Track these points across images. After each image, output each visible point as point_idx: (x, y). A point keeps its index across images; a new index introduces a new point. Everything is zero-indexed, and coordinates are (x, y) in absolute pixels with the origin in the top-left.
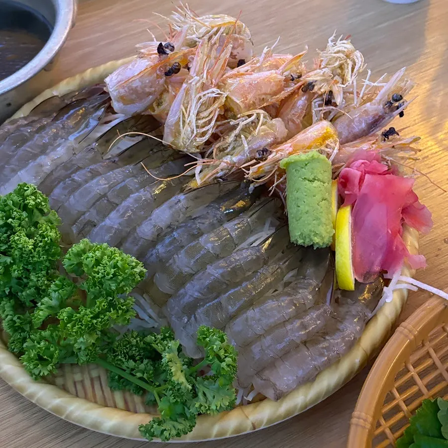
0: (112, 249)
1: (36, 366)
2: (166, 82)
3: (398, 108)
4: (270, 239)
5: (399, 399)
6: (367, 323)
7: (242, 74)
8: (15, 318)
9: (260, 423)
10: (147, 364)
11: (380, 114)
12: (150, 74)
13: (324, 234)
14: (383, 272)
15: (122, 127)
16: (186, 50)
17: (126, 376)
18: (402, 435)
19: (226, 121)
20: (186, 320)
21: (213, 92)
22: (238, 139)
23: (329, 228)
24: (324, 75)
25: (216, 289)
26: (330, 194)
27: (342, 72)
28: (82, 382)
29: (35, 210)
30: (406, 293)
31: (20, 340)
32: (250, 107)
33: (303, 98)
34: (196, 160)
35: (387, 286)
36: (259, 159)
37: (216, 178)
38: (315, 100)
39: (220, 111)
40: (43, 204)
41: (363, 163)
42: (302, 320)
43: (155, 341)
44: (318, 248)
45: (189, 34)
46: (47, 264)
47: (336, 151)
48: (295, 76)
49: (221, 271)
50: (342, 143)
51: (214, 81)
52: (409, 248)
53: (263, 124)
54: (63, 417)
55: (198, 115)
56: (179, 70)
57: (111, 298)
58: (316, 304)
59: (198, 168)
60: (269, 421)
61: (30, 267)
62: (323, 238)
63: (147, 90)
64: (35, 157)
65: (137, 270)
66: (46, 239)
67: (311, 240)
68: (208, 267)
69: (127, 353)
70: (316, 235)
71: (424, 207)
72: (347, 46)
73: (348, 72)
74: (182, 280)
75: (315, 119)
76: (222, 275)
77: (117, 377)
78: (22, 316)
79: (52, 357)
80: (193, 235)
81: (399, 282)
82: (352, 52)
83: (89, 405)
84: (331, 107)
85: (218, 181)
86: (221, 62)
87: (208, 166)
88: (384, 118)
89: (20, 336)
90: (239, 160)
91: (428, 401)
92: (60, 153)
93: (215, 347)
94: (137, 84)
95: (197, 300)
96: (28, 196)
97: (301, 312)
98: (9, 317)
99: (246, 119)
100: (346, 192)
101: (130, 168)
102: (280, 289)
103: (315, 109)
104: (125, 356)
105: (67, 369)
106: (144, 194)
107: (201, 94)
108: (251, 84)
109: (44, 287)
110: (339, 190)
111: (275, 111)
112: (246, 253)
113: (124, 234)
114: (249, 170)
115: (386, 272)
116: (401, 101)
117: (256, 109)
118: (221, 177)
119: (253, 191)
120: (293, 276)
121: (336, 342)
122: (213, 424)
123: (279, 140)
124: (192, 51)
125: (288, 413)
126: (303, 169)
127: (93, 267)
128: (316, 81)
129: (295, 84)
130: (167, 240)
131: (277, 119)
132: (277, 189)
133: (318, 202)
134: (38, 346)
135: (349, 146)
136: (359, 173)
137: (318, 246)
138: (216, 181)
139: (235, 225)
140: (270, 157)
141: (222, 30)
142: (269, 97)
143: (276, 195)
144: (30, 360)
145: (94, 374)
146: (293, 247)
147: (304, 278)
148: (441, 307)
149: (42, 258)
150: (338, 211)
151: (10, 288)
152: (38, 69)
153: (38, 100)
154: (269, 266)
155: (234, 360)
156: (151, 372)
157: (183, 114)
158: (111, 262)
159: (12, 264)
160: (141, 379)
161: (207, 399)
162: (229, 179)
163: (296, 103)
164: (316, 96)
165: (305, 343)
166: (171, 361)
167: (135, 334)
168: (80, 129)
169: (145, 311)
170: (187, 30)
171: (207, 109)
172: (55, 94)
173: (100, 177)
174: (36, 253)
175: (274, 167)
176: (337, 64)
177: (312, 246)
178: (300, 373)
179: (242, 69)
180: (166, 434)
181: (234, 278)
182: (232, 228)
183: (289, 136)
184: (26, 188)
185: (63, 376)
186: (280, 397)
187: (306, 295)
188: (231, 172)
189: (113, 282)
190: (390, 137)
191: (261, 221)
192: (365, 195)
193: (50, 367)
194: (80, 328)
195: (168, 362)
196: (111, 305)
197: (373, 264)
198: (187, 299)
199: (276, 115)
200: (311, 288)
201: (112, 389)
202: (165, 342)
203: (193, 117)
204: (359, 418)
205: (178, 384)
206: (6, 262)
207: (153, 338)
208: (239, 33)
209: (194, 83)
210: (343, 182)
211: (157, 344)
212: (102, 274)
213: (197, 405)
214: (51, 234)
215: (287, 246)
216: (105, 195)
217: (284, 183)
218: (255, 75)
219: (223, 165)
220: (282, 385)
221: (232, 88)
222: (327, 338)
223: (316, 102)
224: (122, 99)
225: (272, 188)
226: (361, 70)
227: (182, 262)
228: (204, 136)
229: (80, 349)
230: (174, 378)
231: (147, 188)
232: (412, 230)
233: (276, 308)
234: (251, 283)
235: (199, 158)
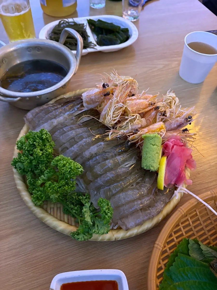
0: (71, 160)
1: (36, 201)
2: (104, 98)
3: (189, 121)
4: (134, 165)
5: (174, 237)
6: (166, 204)
7: (133, 100)
8: (31, 180)
9: (119, 238)
10: (78, 207)
11: (183, 122)
12: (99, 94)
13: (155, 166)
14: (175, 184)
15: (85, 113)
16: (113, 87)
17: (70, 210)
18: (173, 252)
19: (124, 116)
20: (96, 193)
21: (121, 105)
22: (127, 124)
23: (157, 165)
24: (163, 104)
25: (110, 182)
26: (160, 151)
27: (170, 104)
28: (53, 208)
29: (46, 140)
30: (183, 194)
31: (32, 189)
32: (134, 112)
33: (154, 112)
34: (110, 130)
35: (176, 190)
36: (134, 133)
37: (117, 137)
38: (159, 113)
39: (123, 112)
40: (49, 138)
41: (174, 141)
42: (141, 201)
43: (83, 199)
44: (151, 171)
45: (115, 81)
46: (46, 162)
47: (164, 134)
48: (153, 103)
49: (113, 175)
50: (166, 131)
51: (122, 100)
52: (186, 176)
53: (138, 120)
54: (43, 222)
55: (113, 113)
56: (109, 94)
57: (67, 181)
58: (148, 194)
59: (111, 133)
60: (122, 238)
61: (40, 162)
62: (154, 168)
63: (97, 100)
64: (51, 119)
65: (80, 170)
66: (47, 152)
67: (150, 168)
68: (108, 173)
69: (71, 201)
70: (152, 166)
71: (193, 161)
72: (173, 95)
73: (173, 105)
74: (97, 176)
75: (157, 120)
76: (113, 177)
77: (66, 210)
78: (34, 180)
79: (42, 198)
80: (104, 159)
81: (181, 189)
82: (175, 97)
83: (54, 219)
84: (164, 117)
85: (117, 139)
86: (126, 94)
87: (114, 133)
88: (184, 124)
89: (32, 187)
90: (127, 132)
91: (185, 239)
92: (61, 119)
93: (104, 208)
94: (93, 98)
95: (102, 185)
96: (44, 134)
97: (141, 197)
98: (29, 179)
99: (132, 117)
100: (166, 151)
101: (85, 129)
102: (134, 186)
103: (158, 117)
104: (70, 203)
106: (88, 140)
107: (116, 105)
108: (135, 104)
109: (43, 171)
110: (163, 150)
111: (143, 115)
112: (123, 170)
113: (78, 154)
114: (130, 136)
115: (177, 184)
116: (191, 119)
117: (136, 113)
118: (118, 138)
119: (130, 144)
120: (140, 180)
121: (153, 211)
122: (99, 236)
123: (143, 127)
124: (115, 88)
125: (130, 236)
126: (151, 140)
127: (62, 167)
128: (160, 106)
129: (152, 106)
130: (94, 159)
131: (143, 118)
132: (139, 145)
133: (154, 154)
134: (37, 193)
135: (169, 133)
136: (172, 145)
137: (151, 170)
138: (116, 139)
139: (121, 158)
140: (139, 133)
141: (128, 82)
142: (142, 110)
143: (138, 147)
144: (34, 198)
145: (59, 205)
147: (145, 182)
148: (196, 203)
149: (44, 160)
150: (161, 158)
151: (31, 169)
153: (58, 98)
154: (131, 176)
155: (111, 214)
156: (79, 211)
157: (108, 111)
158: (69, 166)
159: (33, 160)
160: (75, 213)
161: (98, 228)
162: (122, 138)
163: (151, 113)
164: (159, 112)
165: (141, 209)
166: (85, 212)
167: (76, 194)
168: (70, 111)
169: (81, 185)
170: (115, 80)
171: (117, 111)
172: (65, 97)
173: (73, 131)
174: (42, 157)
175: (139, 137)
176: (169, 101)
177: (149, 170)
178: (137, 222)
179: (133, 97)
181: (117, 179)
182: (120, 158)
183: (147, 126)
184: (43, 131)
186: (127, 230)
187: (144, 191)
188: (123, 136)
189: (69, 174)
190: (185, 132)
191: (131, 157)
192: (173, 153)
193: (41, 202)
194: (53, 191)
196: (67, 184)
197: (171, 181)
198: (97, 184)
199: (142, 117)
200: (146, 188)
201: (64, 213)
202: (86, 200)
203: (112, 113)
204: (158, 245)
205: (87, 222)
206: (31, 159)
207: (82, 198)
208: (134, 84)
209: (114, 100)
210: (165, 147)
211: (83, 201)
212: (65, 171)
214: (49, 150)
215: (140, 168)
216: (74, 138)
217: (143, 143)
218: (138, 101)
219: (120, 133)
220: (129, 226)
221: (128, 104)
222: (150, 209)
223: (159, 114)
224: (87, 102)
225: (137, 145)
226: (177, 105)
227: (98, 169)
228: (114, 121)
229: (52, 198)
230: (86, 220)
231: (90, 138)
232: (188, 169)
233: (132, 194)
234: (123, 182)
235: (112, 129)
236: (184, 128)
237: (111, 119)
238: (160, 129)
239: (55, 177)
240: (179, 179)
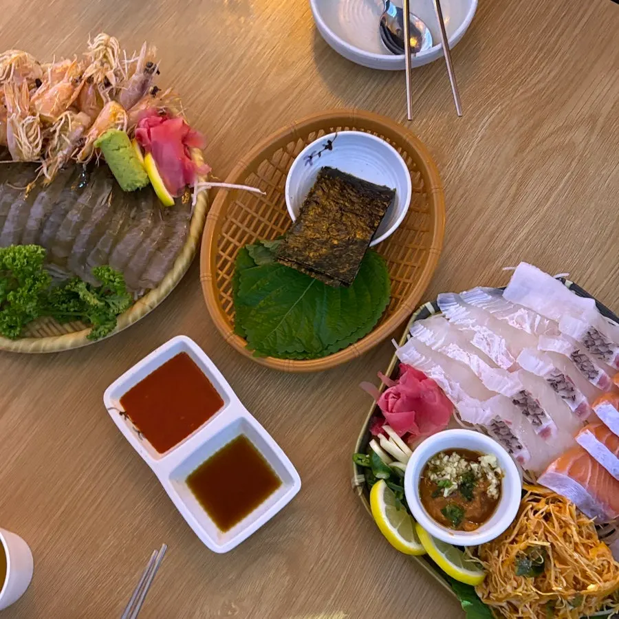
0: (17, 247)
1: (10, 332)
3: (154, 69)
4: (111, 196)
5: (225, 255)
6: (190, 221)
7: (43, 94)
9: (154, 304)
10: (73, 302)
11: (144, 79)
13: (140, 179)
14: (187, 185)
17: (65, 313)
18: (234, 275)
19: (47, 130)
20: (83, 267)
21: (30, 119)
22: (61, 138)
23: (143, 174)
24: (96, 67)
25: (92, 242)
27: (107, 60)
28: (42, 328)
30: (205, 192)
32: (57, 114)
33: (90, 89)
34: (41, 164)
35: (193, 193)
36: (80, 146)
37: (59, 170)
38: (98, 87)
39: (40, 125)
41: (146, 121)
42: (151, 237)
43: (72, 287)
47: (126, 119)
48: (77, 78)
49: (90, 229)
50: (126, 112)
51: (25, 107)
52: (197, 164)
53: (72, 121)
54: (41, 352)
55: (27, 135)
57: (33, 276)
58: (156, 221)
59: (45, 169)
60: (158, 301)
62: (142, 182)
65: (39, 252)
67: (135, 186)
69: (59, 301)
70: (136, 182)
72: (103, 38)
73: (111, 58)
74: (69, 246)
75: (104, 100)
77: (60, 317)
79: (16, 322)
80: (62, 215)
81: (198, 187)
82: (108, 40)
84: (111, 87)
85: (61, 171)
87: (50, 165)
88: (148, 81)
91: (241, 250)
93: (106, 276)
95: (84, 253)
97: (148, 233)
99: (59, 123)
100: (144, 145)
102: (131, 224)
103: (102, 93)
104: (59, 303)
105: (29, 326)
106: (19, 203)
107: (23, 122)
108: (50, 99)
111: (76, 107)
112: (100, 212)
113: (19, 232)
114: (77, 157)
115: (189, 184)
116: (154, 65)
117: (62, 113)
118: (62, 168)
120: (135, 212)
121: (176, 241)
122: (128, 317)
123: (87, 127)
125: (167, 291)
126: (110, 145)
127: (12, 263)
128: (93, 75)
129: (80, 83)
130: (48, 224)
131: (80, 113)
132: (101, 161)
133: (128, 162)
134: (5, 321)
135: (133, 110)
136: (146, 130)
137: (141, 187)
138: (59, 174)
140: (86, 142)
141: (13, 65)
142: (67, 101)
143: (102, 165)
144: (4, 330)
145: (46, 320)
146: (127, 194)
147: (142, 211)
148: (227, 193)
150: (144, 159)
154: (117, 214)
155: (121, 278)
157: (17, 138)
158: (22, 255)
160: (75, 311)
161: (116, 306)
162: (68, 166)
163: (87, 93)
164: (97, 84)
165: (158, 249)
167: (58, 288)
169: (57, 272)
171: (31, 130)
175: (92, 148)
176: (101, 55)
177: (138, 189)
178: (163, 267)
179: (42, 88)
180: (103, 333)
181: (100, 229)
182: (84, 200)
183: (92, 122)
185: (28, 330)
186: (157, 285)
187: (147, 221)
188: (67, 162)
189: (29, 266)
190: (157, 93)
191: (100, 186)
192: (155, 142)
193: (18, 329)
194: (24, 300)
195: (84, 296)
196: (35, 280)
197: (179, 183)
198: (78, 256)
199: (77, 112)
200: (148, 216)
201: (61, 324)
202: (77, 285)
203: (25, 139)
204: (204, 276)
205: (95, 305)
207: (70, 286)
208: (26, 62)
209: (14, 117)
210: (139, 138)
211: (73, 289)
212: (20, 265)
213: (112, 311)
215: (123, 195)
217: (102, 156)
219: (59, 160)
220: (155, 279)
221: (40, 108)
222: (170, 240)
223: (100, 88)
225: (97, 162)
226: (119, 53)
227: (64, 235)
228: (38, 147)
229: (30, 312)
230: (92, 303)
231: (19, 197)
232: (195, 149)
233: (133, 237)
234: (111, 229)
235: (43, 161)
236: (152, 87)
237: (29, 148)
238: (115, 115)
239: (12, 285)
240: (188, 175)
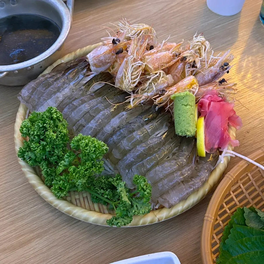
0: (93, 138)
1: (58, 192)
2: (116, 57)
3: (226, 69)
4: (166, 133)
5: (226, 207)
6: (211, 172)
7: (153, 54)
8: (48, 170)
9: (162, 218)
10: (109, 191)
11: (218, 72)
12: (109, 53)
13: (191, 130)
14: (219, 148)
15: (95, 79)
16: (126, 42)
17: (100, 196)
19: (145, 76)
20: (127, 171)
21: (139, 63)
22: (150, 85)
23: (194, 128)
24: (191, 53)
25: (142, 157)
26: (195, 112)
27: (200, 52)
28: (79, 199)
29: (56, 120)
30: (229, 158)
31: (51, 180)
32: (156, 69)
33: (181, 64)
34: (130, 95)
35: (221, 155)
36: (161, 94)
37: (140, 103)
38: (187, 65)
39: (142, 71)
40: (60, 117)
41: (210, 96)
42: (181, 172)
43: (113, 181)
44: (188, 137)
45: (127, 34)
46: (63, 145)
47: (197, 90)
48: (178, 54)
49: (144, 148)
50: (199, 86)
51: (139, 57)
52: (231, 136)
53: (162, 78)
56: (123, 51)
57: (93, 162)
58: (188, 164)
59: (132, 99)
61: (55, 146)
62: (191, 133)
63: (107, 61)
64: (55, 93)
65: (104, 148)
66: (62, 134)
67: (186, 133)
68: (137, 146)
69: (100, 186)
70: (188, 131)
71: (238, 117)
72: (202, 39)
73: (203, 52)
74: (125, 153)
75: (187, 75)
76: (144, 150)
77: (95, 197)
78: (51, 169)
79: (65, 188)
80: (130, 131)
81: (226, 153)
82: (205, 41)
83: (83, 210)
84: (195, 69)
85: (141, 105)
86: (143, 48)
87: (136, 98)
88: (220, 74)
89: (51, 178)
90: (151, 94)
91: (239, 208)
92: (66, 91)
93: (142, 185)
94: (102, 58)
95: (132, 162)
96: (53, 113)
97: (181, 168)
98: (45, 169)
99: (154, 75)
100: (202, 110)
101: (100, 99)
102: (171, 157)
103: (186, 70)
104: (99, 188)
105: (72, 193)
106: (107, 112)
107: (134, 64)
108: (157, 58)
109: (61, 156)
110: (198, 109)
111: (168, 71)
112: (155, 140)
113: (98, 130)
114: (156, 100)
115: (220, 148)
116: (228, 66)
117: (159, 70)
118: (142, 103)
119: (158, 109)
120: (176, 150)
121: (197, 182)
122: (140, 219)
123: (170, 85)
124: (129, 42)
125: (175, 214)
126: (182, 100)
127: (84, 147)
128: (187, 56)
129: (178, 58)
130: (118, 133)
131: (169, 75)
132: (169, 109)
133: (189, 116)
134: (59, 183)
135: (203, 88)
136: (208, 101)
137: (188, 136)
139: (150, 126)
140: (166, 93)
141: (142, 32)
142: (165, 64)
143: (168, 111)
144: (55, 189)
145: (85, 195)
146: (176, 136)
147: (182, 151)
148: (247, 165)
149: (60, 143)
150: (198, 119)
151: (46, 156)
152: (55, 50)
153: (55, 65)
154: (166, 146)
155: (150, 191)
156: (111, 195)
157: (125, 73)
158: (93, 145)
159: (46, 145)
160: (107, 198)
161: (138, 208)
162: (146, 104)
163: (178, 66)
164: (187, 63)
165: (183, 182)
166: (122, 191)
167: (104, 177)
168: (75, 80)
169: (107, 166)
170: (126, 32)
171: (136, 71)
172: (63, 61)
173: (86, 103)
174: (57, 140)
175: (168, 98)
176: (197, 48)
177: (186, 136)
178: (181, 196)
179: (152, 51)
180: (119, 224)
182: (148, 128)
183: (175, 83)
184: (52, 109)
185: (70, 196)
186: (171, 207)
187: (183, 160)
188: (147, 100)
189: (94, 154)
190: (223, 83)
191: (161, 124)
192: (211, 112)
193: (65, 193)
194: (79, 175)
195: (120, 192)
196: (93, 165)
197: (214, 145)
198: (127, 162)
199: (167, 73)
200: (185, 156)
201: (93, 202)
202: (118, 182)
203: (130, 75)
204: (208, 217)
205: (125, 202)
206: (43, 144)
207: (112, 179)
208: (151, 33)
209: (130, 59)
210: (200, 105)
211: (114, 182)
212: (89, 150)
213: (134, 211)
214: (64, 131)
215: (174, 136)
216: (88, 112)
217: (172, 105)
218: (159, 54)
219: (143, 97)
220: (172, 202)
221: (148, 61)
222: (193, 179)
223: (187, 66)
224: (95, 65)
225: (167, 108)
226: (208, 51)
227: (125, 144)
228: (134, 84)
229: (79, 185)
230: (123, 199)
231: (108, 109)
232: (232, 128)
233: (170, 166)
234: (158, 154)
235: (132, 94)
236: (221, 79)
237: (129, 82)
238: (192, 85)
240: (223, 141)
